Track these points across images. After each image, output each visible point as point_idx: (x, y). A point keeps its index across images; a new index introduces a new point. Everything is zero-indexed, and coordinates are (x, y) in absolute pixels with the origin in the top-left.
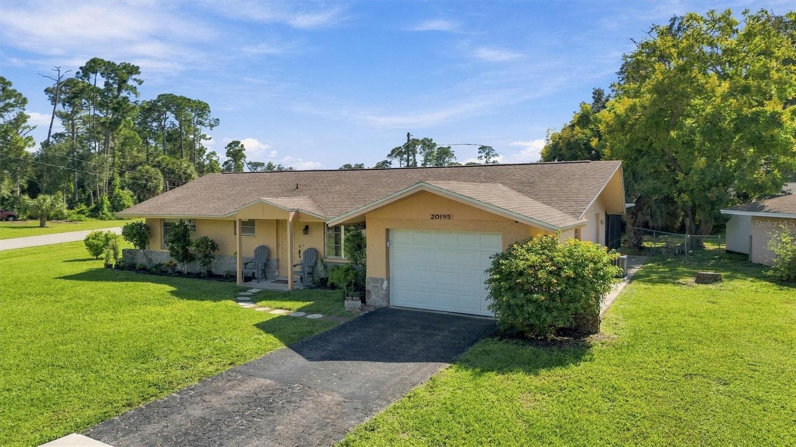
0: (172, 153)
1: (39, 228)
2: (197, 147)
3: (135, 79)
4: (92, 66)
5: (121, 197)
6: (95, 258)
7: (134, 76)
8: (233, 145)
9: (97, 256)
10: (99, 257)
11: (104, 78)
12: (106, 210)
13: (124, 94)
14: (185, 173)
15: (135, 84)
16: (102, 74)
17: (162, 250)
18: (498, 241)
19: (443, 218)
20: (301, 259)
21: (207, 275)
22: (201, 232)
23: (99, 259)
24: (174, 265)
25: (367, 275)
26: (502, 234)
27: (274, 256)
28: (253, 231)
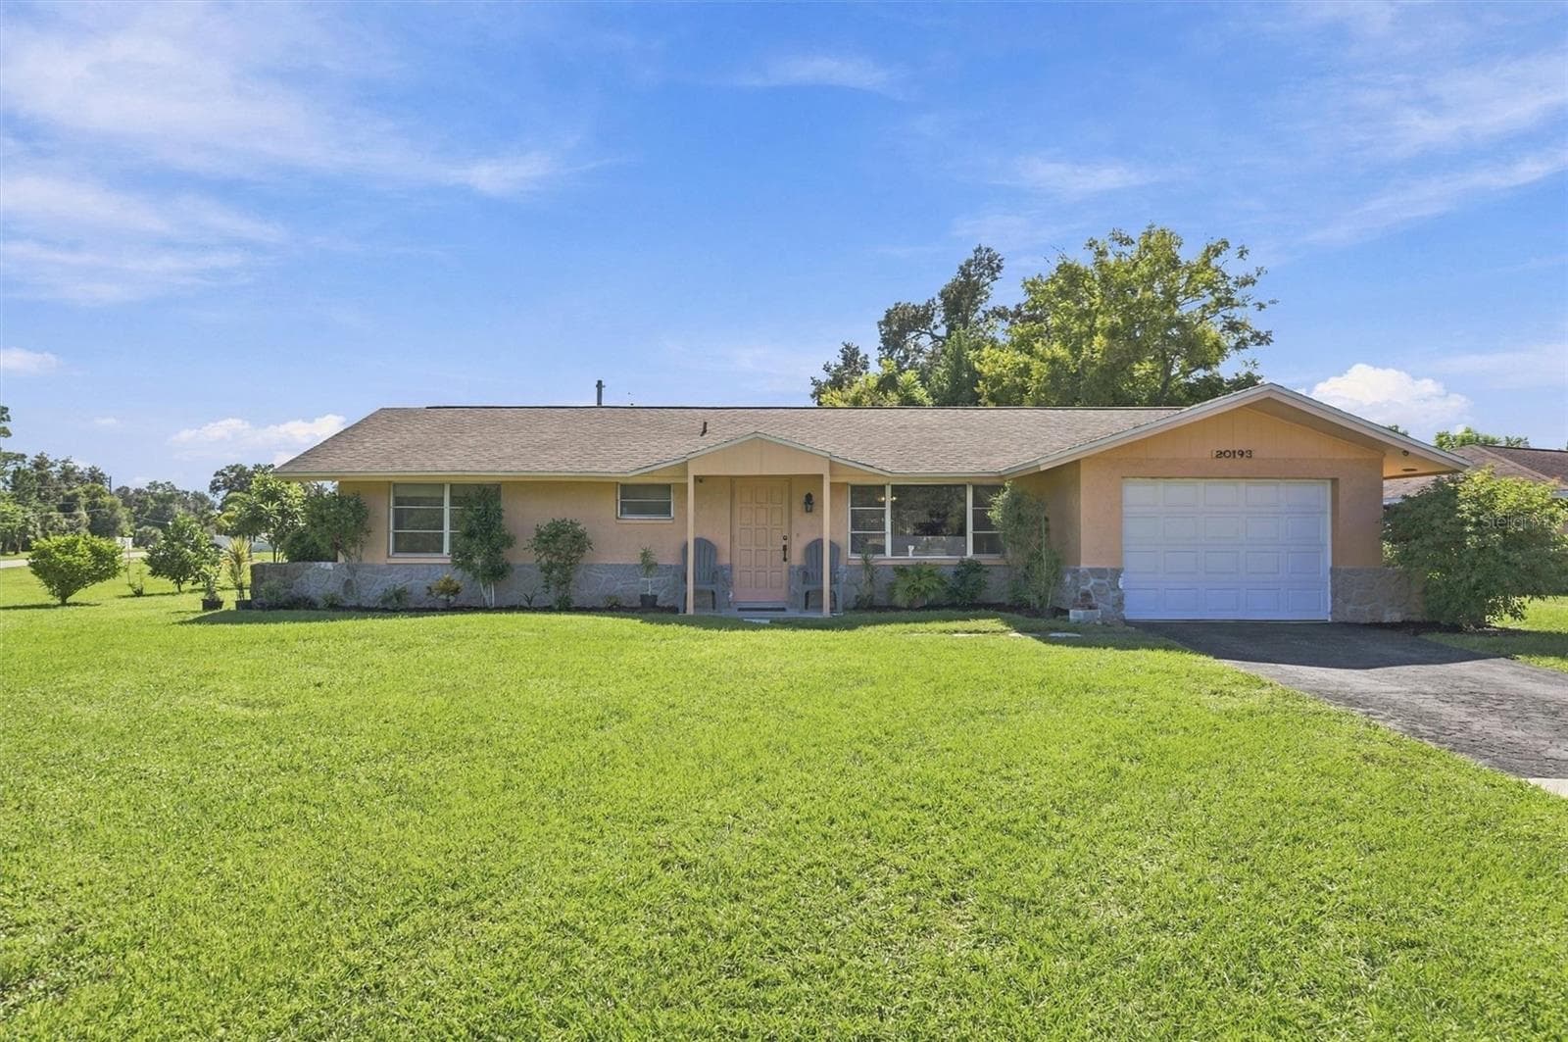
6: (58, 601)
9: (67, 596)
10: (71, 599)
17: (393, 561)
18: (1320, 495)
19: (1237, 456)
20: (793, 563)
21: (566, 607)
22: (526, 518)
23: (69, 605)
24: (456, 591)
25: (1079, 565)
26: (1334, 481)
27: (724, 560)
28: (665, 510)
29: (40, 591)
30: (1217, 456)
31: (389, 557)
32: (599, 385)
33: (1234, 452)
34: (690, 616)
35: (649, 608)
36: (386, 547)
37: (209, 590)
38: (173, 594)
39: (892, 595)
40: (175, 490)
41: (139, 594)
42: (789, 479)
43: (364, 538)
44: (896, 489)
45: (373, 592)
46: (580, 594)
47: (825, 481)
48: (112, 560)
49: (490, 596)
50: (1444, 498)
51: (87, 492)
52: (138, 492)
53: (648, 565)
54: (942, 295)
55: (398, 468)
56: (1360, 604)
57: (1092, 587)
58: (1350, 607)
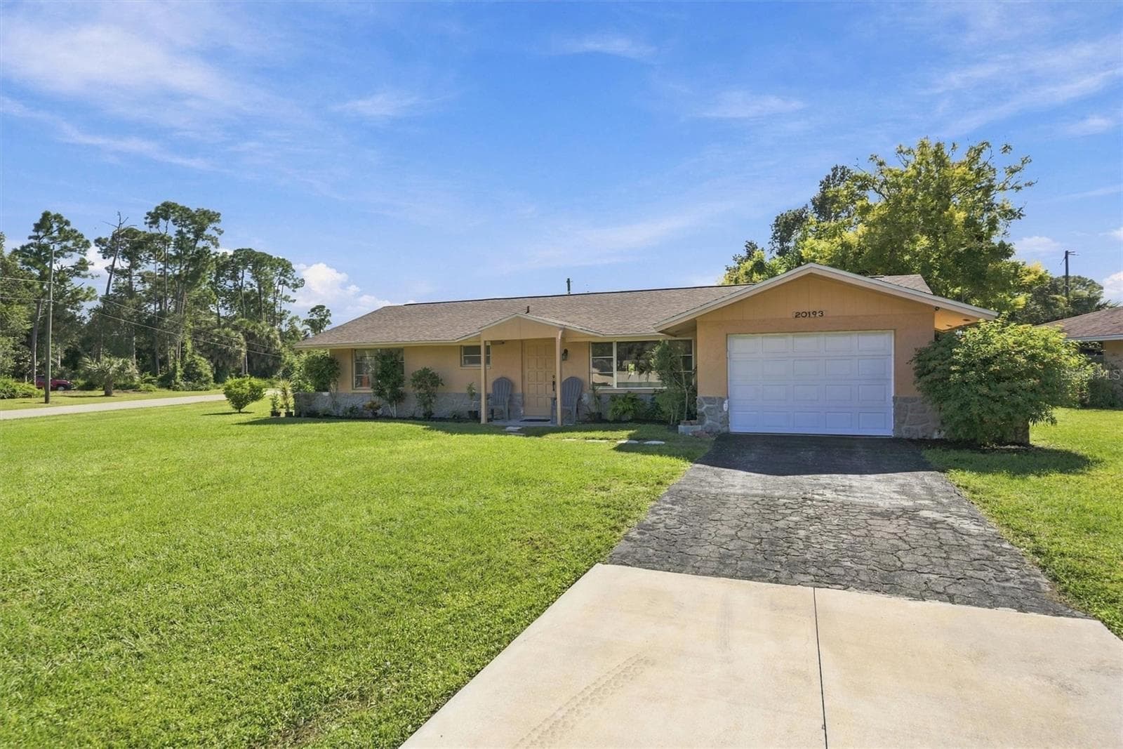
0: (251, 318)
1: (104, 398)
2: (277, 310)
3: (215, 228)
4: (165, 211)
5: (196, 364)
6: (237, 411)
7: (212, 225)
8: (317, 310)
9: (240, 409)
10: (242, 410)
11: (176, 227)
12: (178, 380)
13: (200, 244)
14: (268, 337)
15: (214, 234)
16: (174, 221)
17: (354, 391)
18: (883, 343)
19: (812, 315)
21: (428, 417)
22: (413, 365)
23: (243, 413)
24: (378, 408)
25: (697, 395)
26: (895, 330)
27: (518, 390)
29: (228, 407)
30: (796, 317)
31: (353, 389)
32: (568, 281)
33: (809, 313)
35: (474, 419)
36: (351, 382)
39: (607, 413)
43: (338, 379)
44: (619, 344)
47: (557, 341)
49: (393, 411)
53: (471, 394)
56: (913, 425)
57: (705, 410)
58: (905, 426)
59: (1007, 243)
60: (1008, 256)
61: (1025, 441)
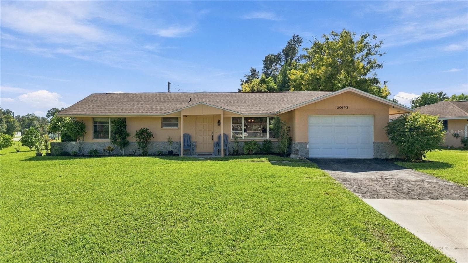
17: (93, 141)
18: (369, 120)
19: (344, 108)
20: (214, 141)
21: (145, 154)
22: (133, 128)
24: (112, 150)
25: (295, 141)
26: (374, 115)
27: (193, 140)
28: (176, 125)
30: (337, 108)
31: (92, 140)
32: (169, 83)
33: (343, 107)
34: (182, 157)
35: (171, 155)
36: (91, 137)
37: (38, 150)
38: (29, 151)
39: (243, 150)
40: (35, 116)
41: (18, 151)
42: (213, 116)
43: (84, 134)
45: (87, 151)
46: (151, 151)
47: (222, 116)
48: (10, 141)
49: (122, 151)
50: (402, 121)
51: (6, 118)
52: (23, 117)
53: (170, 142)
54: (283, 51)
55: (94, 113)
56: (382, 153)
57: (299, 148)
58: (379, 154)
59: (376, 77)
60: (377, 83)
61: (421, 159)
